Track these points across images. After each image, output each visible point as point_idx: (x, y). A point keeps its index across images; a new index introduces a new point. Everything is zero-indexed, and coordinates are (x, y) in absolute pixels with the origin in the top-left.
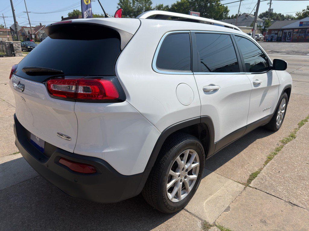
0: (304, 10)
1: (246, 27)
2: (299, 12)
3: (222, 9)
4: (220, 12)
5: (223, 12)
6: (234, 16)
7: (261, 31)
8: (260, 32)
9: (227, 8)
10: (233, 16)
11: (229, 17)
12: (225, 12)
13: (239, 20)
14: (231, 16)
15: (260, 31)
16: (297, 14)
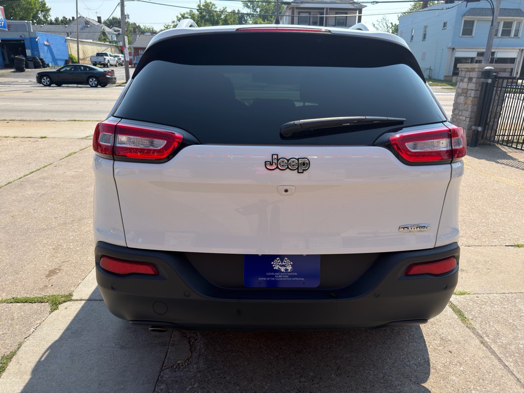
0: (174, 22)
1: (91, 41)
2: (167, 24)
3: (35, 5)
4: (32, 9)
5: (38, 11)
6: (60, 19)
7: (119, 50)
8: (118, 52)
9: (45, 4)
10: (57, 20)
11: (51, 20)
12: (42, 11)
13: (73, 27)
14: (53, 20)
15: (117, 50)
16: (166, 26)
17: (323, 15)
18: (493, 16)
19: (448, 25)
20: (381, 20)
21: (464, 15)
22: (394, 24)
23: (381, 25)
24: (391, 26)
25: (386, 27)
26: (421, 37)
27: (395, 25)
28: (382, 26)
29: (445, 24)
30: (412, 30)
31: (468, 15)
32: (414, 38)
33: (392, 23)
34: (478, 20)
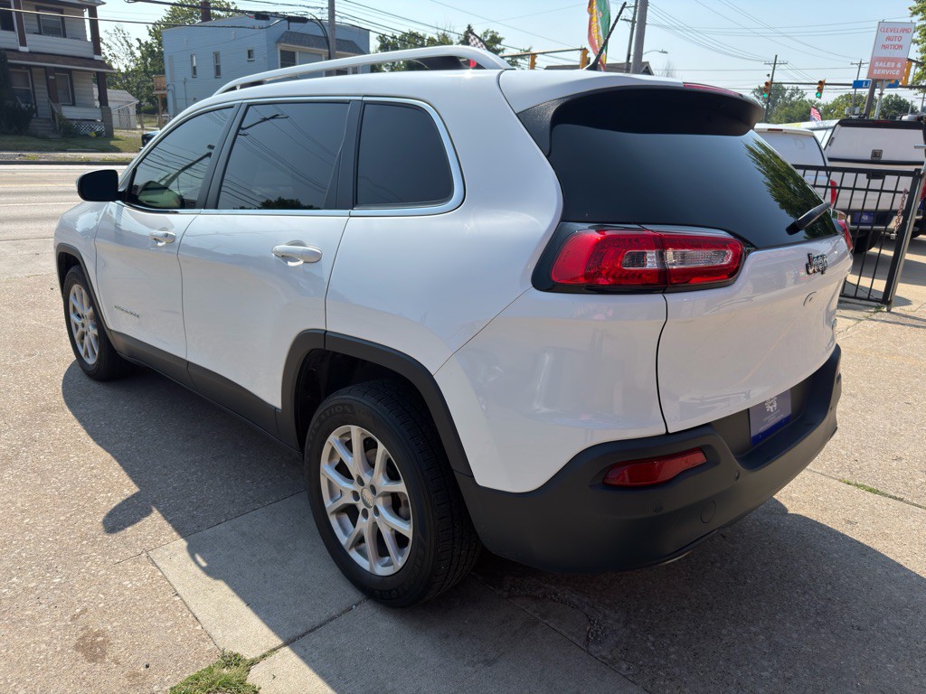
17: (10, 7)
18: (329, 48)
19: (256, 54)
20: (113, 32)
21: (279, 41)
22: (143, 42)
23: (114, 39)
24: (138, 45)
25: (126, 46)
26: (213, 72)
27: (146, 43)
28: (119, 44)
29: (250, 53)
30: (192, 56)
31: (285, 42)
32: (198, 70)
33: (138, 40)
34: (300, 52)
